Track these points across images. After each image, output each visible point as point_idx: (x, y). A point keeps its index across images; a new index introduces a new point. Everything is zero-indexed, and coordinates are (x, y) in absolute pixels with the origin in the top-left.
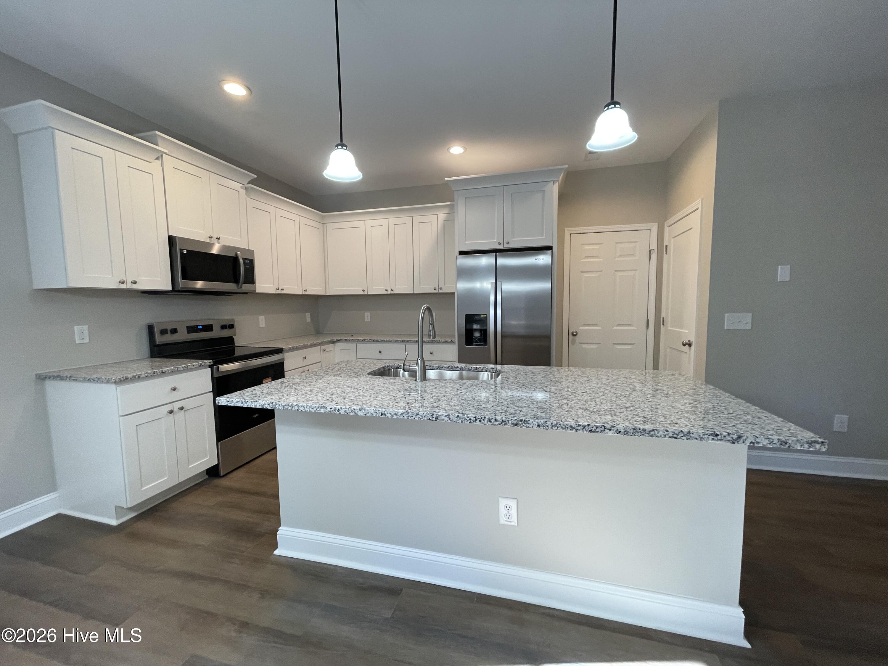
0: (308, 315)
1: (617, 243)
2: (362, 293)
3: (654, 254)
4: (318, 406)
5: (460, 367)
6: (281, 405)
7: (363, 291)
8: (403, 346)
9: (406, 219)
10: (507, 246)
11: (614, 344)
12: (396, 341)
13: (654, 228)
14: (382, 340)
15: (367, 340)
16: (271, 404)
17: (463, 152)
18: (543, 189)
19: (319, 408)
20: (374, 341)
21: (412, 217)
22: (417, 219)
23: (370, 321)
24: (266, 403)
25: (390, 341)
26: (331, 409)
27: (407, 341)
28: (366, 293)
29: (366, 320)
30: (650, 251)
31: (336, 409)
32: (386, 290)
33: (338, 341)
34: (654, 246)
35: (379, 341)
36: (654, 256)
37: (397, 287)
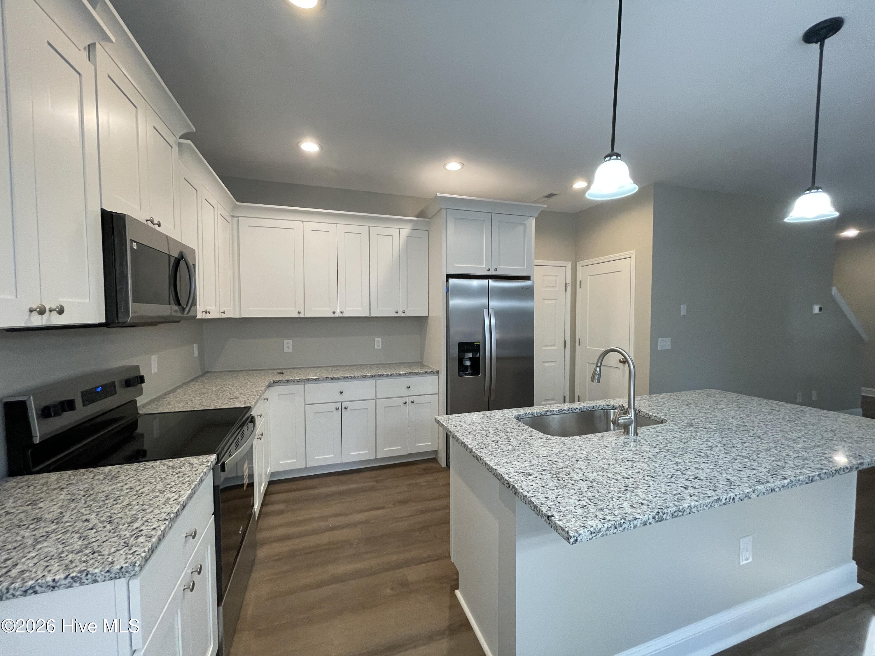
0: (195, 347)
1: (544, 275)
2: (297, 315)
3: (569, 286)
4: (712, 500)
5: (579, 408)
6: (669, 513)
7: (299, 313)
8: (372, 382)
9: (361, 228)
10: (494, 273)
11: (543, 362)
12: (364, 377)
13: (569, 265)
14: (344, 378)
15: (322, 379)
16: (657, 517)
17: (461, 168)
18: (525, 223)
19: (714, 503)
20: (332, 379)
21: (369, 226)
22: (376, 229)
23: (292, 351)
24: (651, 517)
25: (355, 377)
26: (726, 499)
27: (379, 376)
28: (302, 315)
29: (286, 350)
30: (566, 284)
31: (731, 499)
32: (334, 313)
33: (276, 383)
34: (569, 281)
35: (339, 379)
36: (569, 288)
37: (347, 309)
